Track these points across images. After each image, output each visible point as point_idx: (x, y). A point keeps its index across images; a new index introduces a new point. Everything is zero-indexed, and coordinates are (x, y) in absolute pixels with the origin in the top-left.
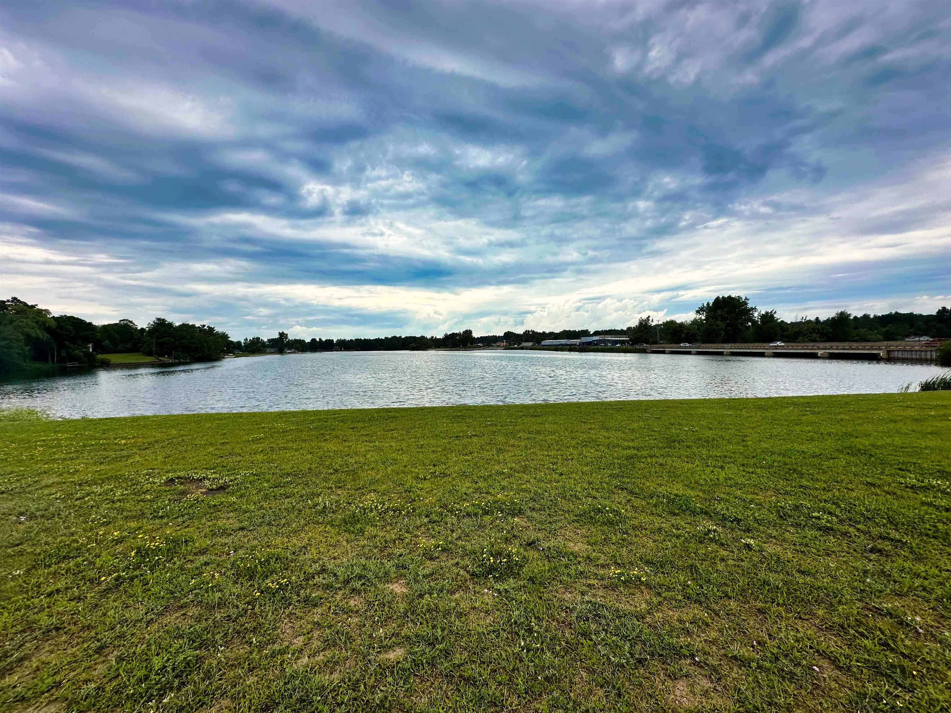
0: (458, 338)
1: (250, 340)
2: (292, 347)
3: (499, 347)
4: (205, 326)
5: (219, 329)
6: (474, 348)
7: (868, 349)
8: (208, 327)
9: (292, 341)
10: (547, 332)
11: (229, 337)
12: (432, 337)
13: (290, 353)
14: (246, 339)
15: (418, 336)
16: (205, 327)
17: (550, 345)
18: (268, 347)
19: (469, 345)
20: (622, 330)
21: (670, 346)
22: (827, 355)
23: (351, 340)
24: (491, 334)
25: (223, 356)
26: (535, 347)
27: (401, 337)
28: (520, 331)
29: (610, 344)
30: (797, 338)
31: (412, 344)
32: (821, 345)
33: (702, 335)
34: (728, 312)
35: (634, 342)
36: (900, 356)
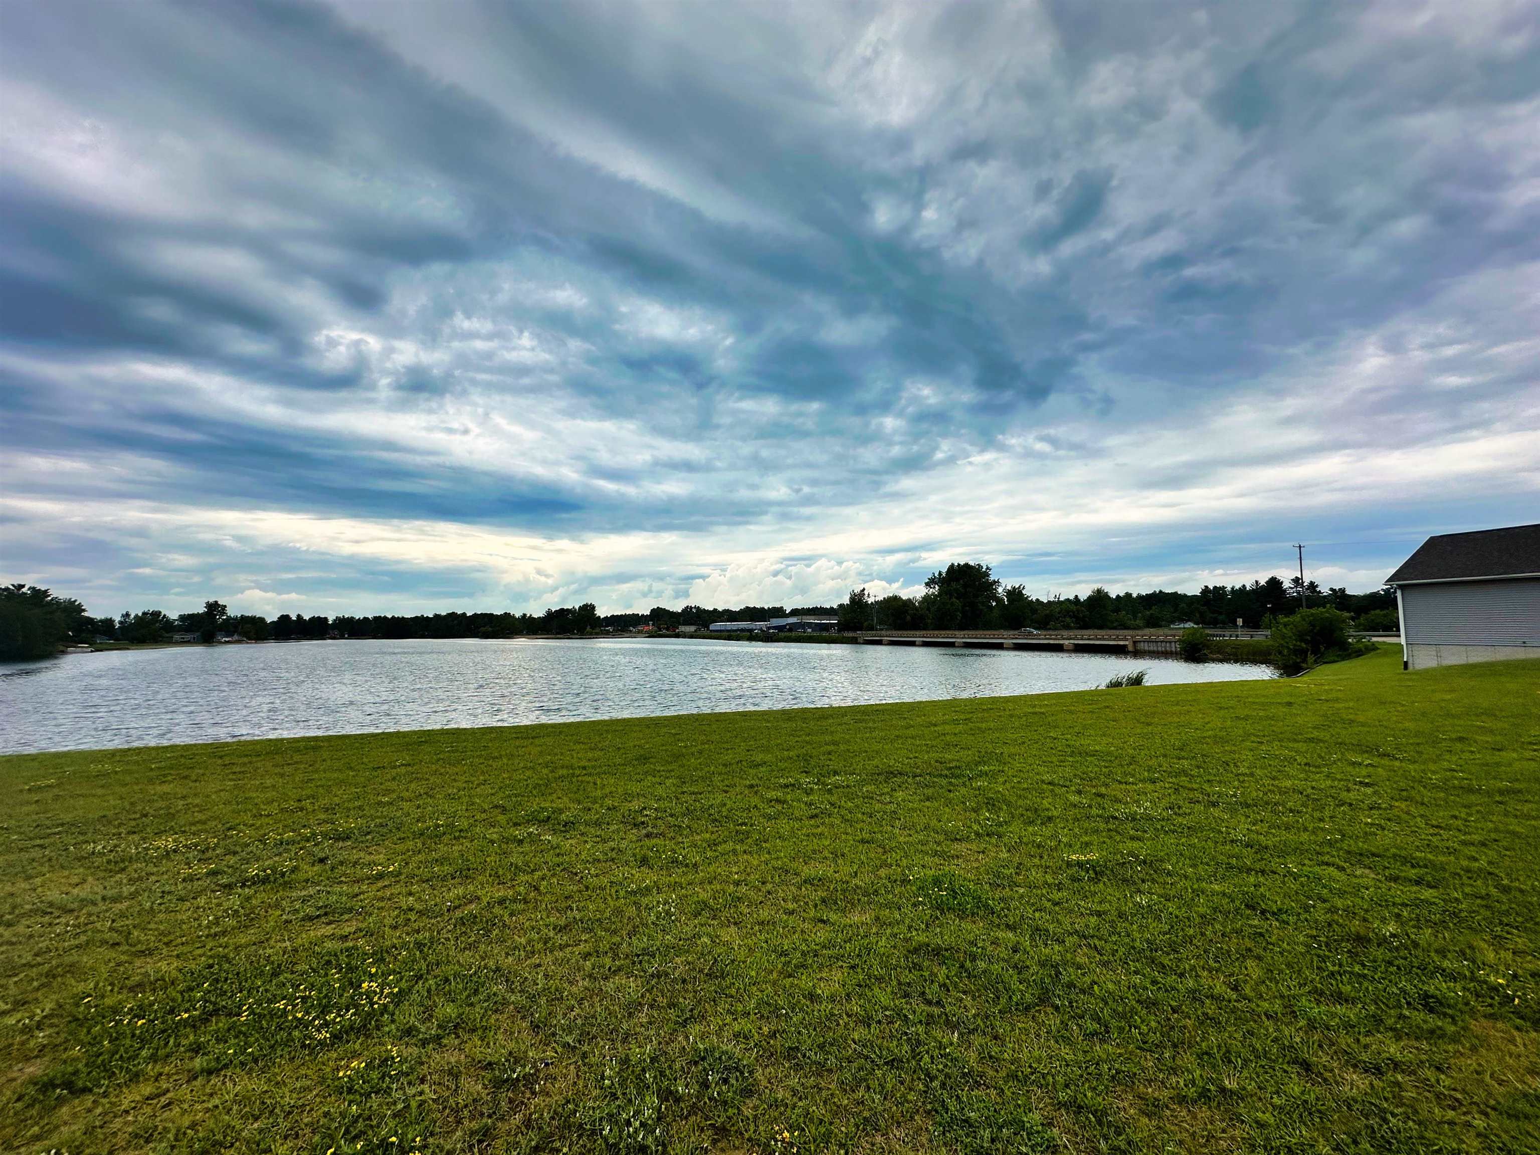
0: (570, 617)
1: (137, 616)
2: (235, 632)
3: (639, 633)
4: (23, 586)
5: (59, 593)
6: (597, 634)
7: (1114, 640)
8: (33, 589)
9: (236, 618)
10: (720, 609)
11: (84, 610)
12: (525, 615)
13: (228, 642)
14: (127, 615)
15: (498, 612)
16: (24, 590)
17: (721, 631)
18: (178, 629)
19: (588, 629)
20: (832, 608)
21: (888, 633)
22: (1071, 647)
23: (366, 619)
24: (629, 612)
25: (61, 648)
26: (699, 633)
27: (464, 614)
28: (677, 606)
29: (810, 630)
30: (1048, 624)
31: (484, 627)
32: (1065, 633)
33: (933, 618)
34: (965, 586)
35: (844, 626)
36: (1147, 648)
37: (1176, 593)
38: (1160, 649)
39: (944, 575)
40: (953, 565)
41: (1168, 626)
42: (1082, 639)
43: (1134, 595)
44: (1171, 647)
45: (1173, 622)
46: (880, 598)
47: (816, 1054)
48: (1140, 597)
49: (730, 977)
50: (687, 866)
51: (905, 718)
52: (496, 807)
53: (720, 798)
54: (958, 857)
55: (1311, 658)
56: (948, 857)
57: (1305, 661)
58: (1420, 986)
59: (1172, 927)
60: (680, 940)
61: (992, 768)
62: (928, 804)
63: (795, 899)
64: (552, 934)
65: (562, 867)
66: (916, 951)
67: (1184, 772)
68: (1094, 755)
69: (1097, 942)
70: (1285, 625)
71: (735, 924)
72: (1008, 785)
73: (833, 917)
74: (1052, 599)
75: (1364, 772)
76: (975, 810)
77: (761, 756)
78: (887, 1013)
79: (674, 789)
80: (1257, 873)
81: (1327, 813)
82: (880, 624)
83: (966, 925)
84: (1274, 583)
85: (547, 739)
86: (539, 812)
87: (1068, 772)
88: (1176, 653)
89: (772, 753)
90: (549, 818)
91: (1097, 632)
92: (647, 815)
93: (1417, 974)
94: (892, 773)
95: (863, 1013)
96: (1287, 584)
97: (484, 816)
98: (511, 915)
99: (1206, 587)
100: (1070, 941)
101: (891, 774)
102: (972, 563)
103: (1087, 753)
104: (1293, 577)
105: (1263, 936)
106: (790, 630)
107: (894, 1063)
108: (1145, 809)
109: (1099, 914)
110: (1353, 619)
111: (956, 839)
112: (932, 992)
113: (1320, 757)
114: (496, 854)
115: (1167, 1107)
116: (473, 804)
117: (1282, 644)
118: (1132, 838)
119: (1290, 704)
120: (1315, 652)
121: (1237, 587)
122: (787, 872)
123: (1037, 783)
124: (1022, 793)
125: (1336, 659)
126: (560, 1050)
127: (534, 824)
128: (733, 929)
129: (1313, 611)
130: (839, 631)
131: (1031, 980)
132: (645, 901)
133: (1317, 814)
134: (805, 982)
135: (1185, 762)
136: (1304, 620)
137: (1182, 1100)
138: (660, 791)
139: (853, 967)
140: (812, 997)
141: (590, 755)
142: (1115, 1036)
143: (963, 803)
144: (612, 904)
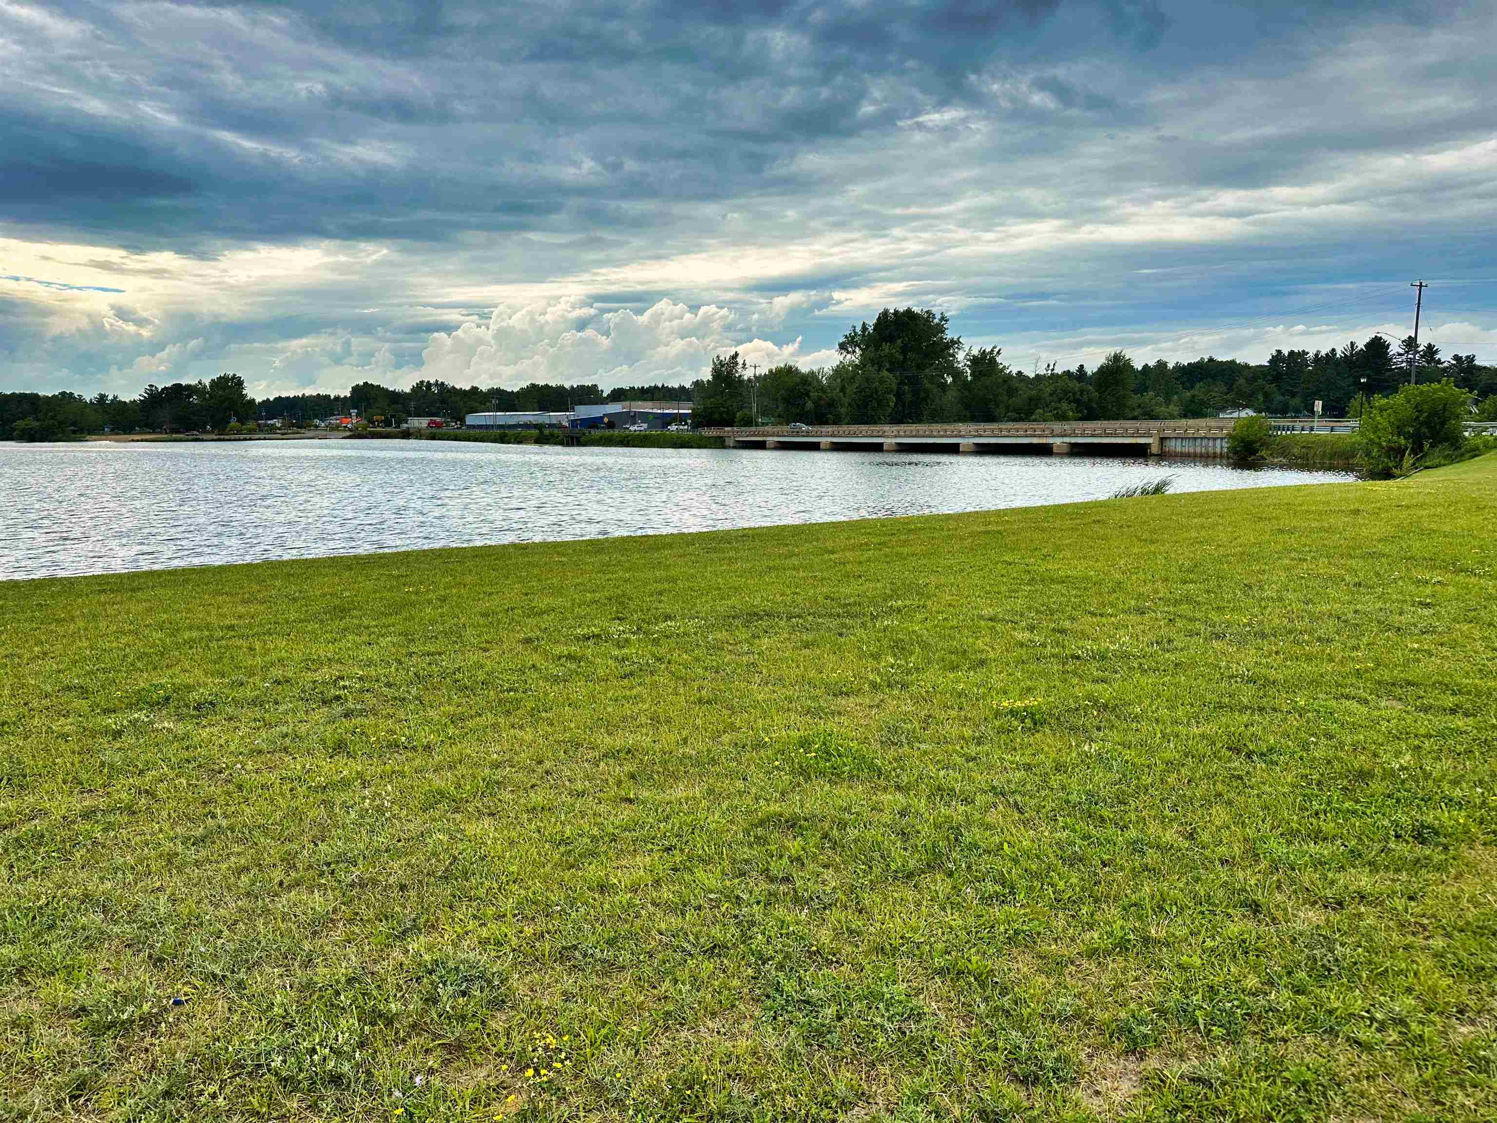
0: (194, 399)
6: (251, 431)
7: (1132, 436)
10: (484, 388)
12: (103, 397)
19: (234, 422)
20: (682, 388)
21: (777, 429)
24: (310, 392)
31: (22, 419)
32: (1058, 426)
33: (850, 404)
34: (904, 350)
35: (701, 420)
36: (1179, 449)
37: (1233, 362)
38: (1198, 450)
39: (871, 329)
40: (885, 313)
41: (1215, 416)
42: (1083, 436)
43: (1171, 366)
44: (1215, 446)
45: (1223, 409)
46: (763, 371)
47: (602, 951)
48: (1179, 368)
49: (478, 876)
50: (414, 748)
51: (787, 545)
52: (69, 688)
53: (473, 657)
54: (839, 713)
55: (1408, 460)
56: (826, 714)
57: (1399, 466)
58: (1418, 817)
59: (1125, 776)
60: (399, 841)
61: (908, 602)
62: (807, 652)
63: (588, 777)
64: (180, 849)
65: (194, 764)
66: (762, 823)
67: (1188, 599)
68: (1063, 582)
69: (1019, 798)
70: (1382, 410)
71: (492, 814)
72: (928, 624)
73: (645, 794)
74: (1042, 372)
75: (1428, 591)
76: (876, 657)
77: (546, 601)
78: (712, 896)
79: (394, 650)
80: (1253, 710)
81: (1365, 640)
82: (764, 415)
83: (841, 790)
84: (1377, 346)
85: (159, 591)
86: (148, 691)
87: (1020, 603)
88: (1221, 456)
89: (567, 596)
90: (167, 699)
91: (1105, 424)
92: (344, 687)
93: (1418, 805)
94: (755, 614)
95: (676, 900)
96: (1395, 348)
97: (46, 702)
98: (105, 830)
99: (1279, 352)
100: (980, 799)
101: (753, 616)
102: (916, 310)
103: (1052, 580)
104: (1406, 337)
105: (1242, 779)
106: (611, 425)
107: (715, 950)
108: (1121, 646)
109: (1028, 767)
110: (1476, 403)
111: (841, 693)
112: (777, 868)
113: (1377, 574)
114: (73, 752)
115: (1072, 963)
116: (23, 686)
117: (1371, 440)
118: (1096, 681)
119: (1356, 512)
120: (1417, 449)
121: (1323, 353)
122: (578, 745)
123: (973, 620)
124: (947, 632)
125: (1443, 462)
126: (198, 983)
127: (141, 710)
128: (487, 821)
129: (1424, 387)
130: (696, 426)
131: (920, 845)
132: (340, 797)
133: (1353, 642)
134: (593, 871)
135: (1191, 586)
136: (1409, 402)
137: (1092, 953)
138: (369, 653)
139: (668, 849)
140: (603, 888)
141: (241, 609)
142: (1022, 896)
143: (859, 648)
144: (284, 805)
